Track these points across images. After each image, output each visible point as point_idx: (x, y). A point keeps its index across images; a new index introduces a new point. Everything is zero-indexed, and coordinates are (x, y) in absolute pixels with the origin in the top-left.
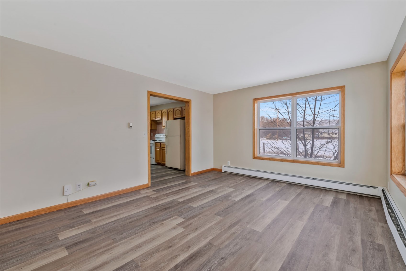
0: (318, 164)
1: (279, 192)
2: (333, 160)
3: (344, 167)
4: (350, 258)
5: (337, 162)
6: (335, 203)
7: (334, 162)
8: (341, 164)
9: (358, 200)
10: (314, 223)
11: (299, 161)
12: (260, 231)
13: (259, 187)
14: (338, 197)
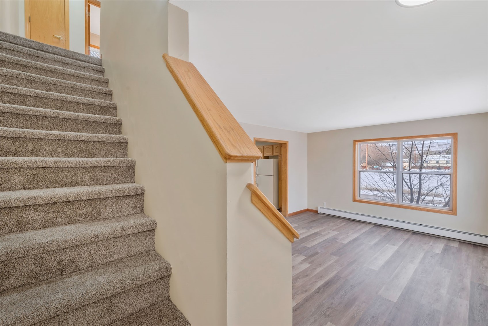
0: (427, 210)
1: (386, 237)
2: (443, 206)
3: (456, 215)
4: (459, 293)
5: (449, 209)
6: (446, 250)
7: (445, 209)
8: (453, 211)
9: (471, 248)
10: (425, 266)
11: (405, 206)
12: (377, 270)
13: (363, 231)
14: (449, 245)
